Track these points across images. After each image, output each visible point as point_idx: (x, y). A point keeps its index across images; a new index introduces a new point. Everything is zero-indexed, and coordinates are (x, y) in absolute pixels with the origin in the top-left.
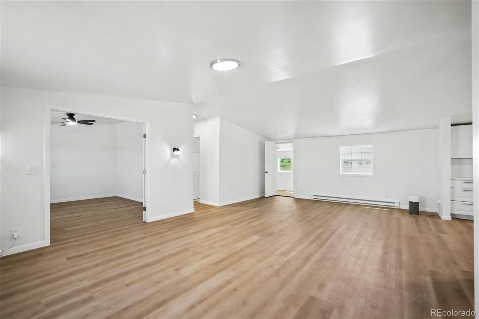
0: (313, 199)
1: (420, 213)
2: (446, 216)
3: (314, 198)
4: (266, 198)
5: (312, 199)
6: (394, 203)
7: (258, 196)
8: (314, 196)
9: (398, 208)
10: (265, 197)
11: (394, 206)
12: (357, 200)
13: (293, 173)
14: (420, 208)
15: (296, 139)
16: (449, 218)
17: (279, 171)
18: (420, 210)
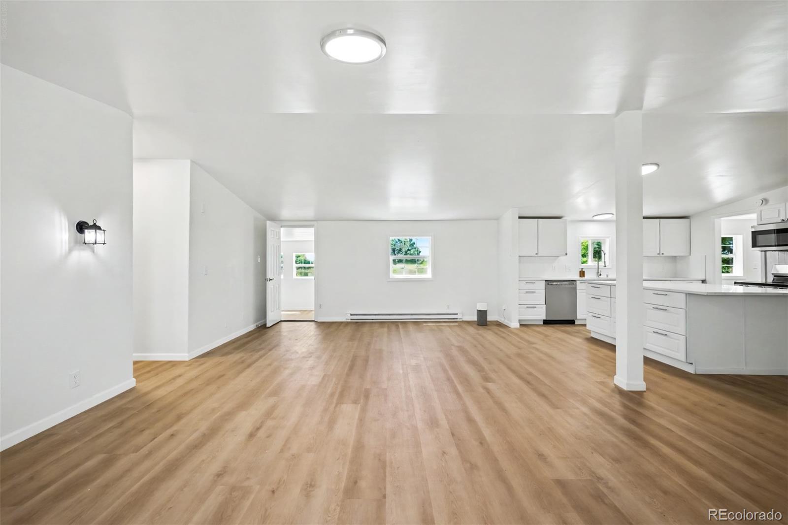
0: (350, 321)
1: (488, 323)
2: (514, 325)
3: (351, 319)
4: (269, 328)
5: (348, 321)
6: (457, 314)
7: (252, 327)
8: (351, 315)
9: (461, 320)
10: (267, 326)
11: (457, 319)
12: (412, 315)
13: (314, 280)
14: (488, 317)
15: (319, 222)
16: (518, 326)
17: (295, 276)
18: (488, 320)
